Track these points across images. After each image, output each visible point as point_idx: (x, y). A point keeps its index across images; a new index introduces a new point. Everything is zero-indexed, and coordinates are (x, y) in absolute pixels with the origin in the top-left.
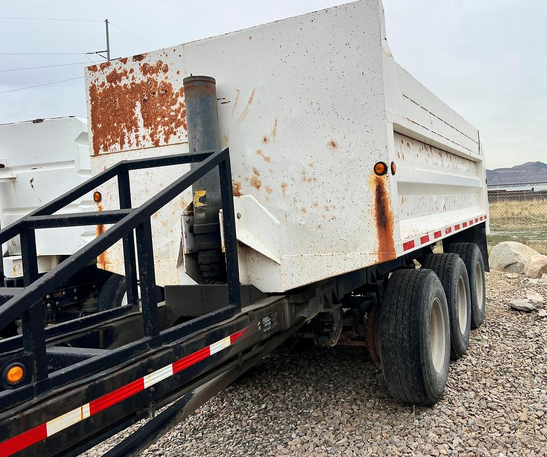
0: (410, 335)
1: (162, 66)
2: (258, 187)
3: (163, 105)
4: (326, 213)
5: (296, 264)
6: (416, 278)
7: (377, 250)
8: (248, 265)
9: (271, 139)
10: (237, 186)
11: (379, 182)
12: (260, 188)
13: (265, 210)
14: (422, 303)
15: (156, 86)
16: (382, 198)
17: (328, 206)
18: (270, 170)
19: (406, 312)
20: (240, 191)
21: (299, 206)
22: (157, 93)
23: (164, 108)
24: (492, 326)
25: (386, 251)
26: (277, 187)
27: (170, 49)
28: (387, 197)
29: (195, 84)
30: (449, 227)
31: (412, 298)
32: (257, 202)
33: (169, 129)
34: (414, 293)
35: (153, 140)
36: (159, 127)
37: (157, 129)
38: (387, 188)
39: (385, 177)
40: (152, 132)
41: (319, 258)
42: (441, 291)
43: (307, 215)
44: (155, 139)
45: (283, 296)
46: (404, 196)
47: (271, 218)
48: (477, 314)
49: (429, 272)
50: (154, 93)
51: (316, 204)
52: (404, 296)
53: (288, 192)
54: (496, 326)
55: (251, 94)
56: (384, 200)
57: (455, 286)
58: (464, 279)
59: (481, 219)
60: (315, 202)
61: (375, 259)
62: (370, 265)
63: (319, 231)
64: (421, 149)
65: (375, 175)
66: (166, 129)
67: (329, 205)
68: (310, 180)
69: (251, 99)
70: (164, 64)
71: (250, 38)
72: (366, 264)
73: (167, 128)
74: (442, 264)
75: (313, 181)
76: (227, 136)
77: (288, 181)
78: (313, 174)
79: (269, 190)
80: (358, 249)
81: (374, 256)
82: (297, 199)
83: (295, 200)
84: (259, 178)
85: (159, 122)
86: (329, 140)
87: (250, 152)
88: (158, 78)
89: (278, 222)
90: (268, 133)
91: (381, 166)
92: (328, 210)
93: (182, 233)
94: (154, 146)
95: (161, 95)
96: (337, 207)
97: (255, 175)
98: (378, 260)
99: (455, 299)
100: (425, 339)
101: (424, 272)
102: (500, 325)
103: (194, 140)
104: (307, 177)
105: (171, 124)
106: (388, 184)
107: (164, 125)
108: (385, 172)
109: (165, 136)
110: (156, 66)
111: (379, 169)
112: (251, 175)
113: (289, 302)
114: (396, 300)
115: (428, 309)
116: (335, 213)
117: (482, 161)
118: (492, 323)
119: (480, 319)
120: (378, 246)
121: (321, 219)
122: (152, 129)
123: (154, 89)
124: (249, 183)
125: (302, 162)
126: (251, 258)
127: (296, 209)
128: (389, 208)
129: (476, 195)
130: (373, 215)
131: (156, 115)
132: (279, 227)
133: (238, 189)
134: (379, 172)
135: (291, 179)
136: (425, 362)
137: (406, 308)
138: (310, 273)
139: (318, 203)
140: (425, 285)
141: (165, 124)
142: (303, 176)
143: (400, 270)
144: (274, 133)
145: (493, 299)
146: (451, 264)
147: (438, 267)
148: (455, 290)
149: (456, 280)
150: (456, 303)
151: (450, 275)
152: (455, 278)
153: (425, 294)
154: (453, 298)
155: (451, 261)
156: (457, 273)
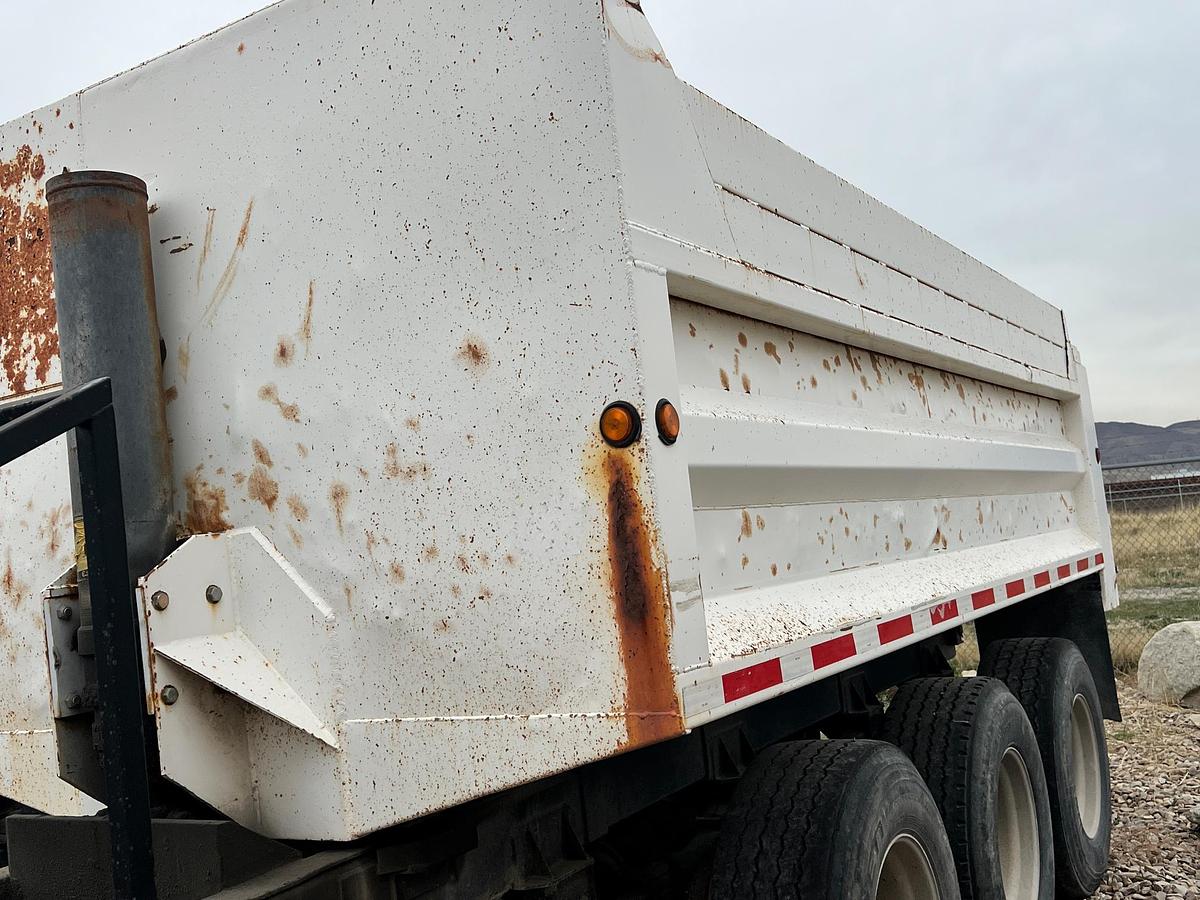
1: (31, 160)
2: (270, 502)
3: (33, 273)
4: (460, 578)
5: (382, 749)
6: (826, 773)
7: (621, 702)
8: (251, 752)
9: (299, 349)
10: (213, 502)
11: (618, 472)
12: (276, 504)
13: (291, 572)
14: (837, 859)
15: (16, 218)
16: (630, 523)
17: (468, 555)
18: (300, 446)
20: (225, 516)
21: (383, 557)
22: (19, 239)
23: (35, 280)
24: (1133, 891)
25: (648, 708)
26: (319, 501)
27: (48, 109)
28: (645, 518)
29: (72, 196)
30: (948, 600)
31: (804, 843)
32: (269, 548)
33: (47, 341)
34: (813, 829)
35: (10, 376)
36: (25, 336)
37: (19, 343)
38: (642, 491)
39: (636, 452)
40: (8, 351)
41: (448, 729)
42: (921, 809)
43: (405, 587)
44: (16, 372)
45: (349, 855)
46: (753, 513)
47: (308, 601)
48: (1082, 855)
49: (869, 752)
50: (12, 241)
51: (432, 552)
52: (782, 837)
53: (350, 515)
54: (1146, 890)
55: (243, 217)
56: (635, 531)
57: (983, 783)
58: (1024, 752)
59: (1083, 564)
60: (429, 544)
61: (615, 735)
62: (602, 754)
63: (443, 639)
64: (832, 363)
65: (604, 446)
66: (41, 342)
67: (469, 551)
68: (411, 473)
69: (244, 232)
70: (34, 154)
71: (241, 49)
72: (588, 753)
73: (42, 338)
74: (943, 714)
75: (419, 477)
76: (185, 350)
77: (349, 479)
78: (420, 452)
79: (299, 510)
80: (563, 699)
81: (612, 723)
82: (378, 536)
83: (371, 541)
84: (272, 474)
85: (24, 323)
86: (459, 340)
87: (243, 394)
88: (21, 196)
89: (326, 611)
90: (290, 329)
91: (620, 414)
92: (466, 568)
93: (47, 653)
94: (14, 392)
95: (28, 245)
96: (492, 556)
97: (261, 464)
98: (624, 740)
99: (984, 827)
101: (854, 753)
102: (1157, 889)
103: (72, 367)
104: (404, 466)
105: (52, 325)
106: (644, 476)
107: (34, 332)
108: (633, 434)
109: (38, 362)
110: (16, 162)
111: (615, 425)
112: (248, 465)
113: (371, 873)
114: (756, 850)
115: (858, 879)
116: (490, 577)
117: (1079, 397)
118: (1134, 880)
119: (1092, 869)
120: (624, 689)
121: (448, 597)
122: (8, 344)
123: (13, 228)
124: (244, 490)
125: (386, 415)
126: (257, 727)
127: (376, 567)
128: (654, 557)
129: (1067, 495)
130: (605, 580)
131: (17, 304)
132: (330, 626)
133: (217, 509)
134: (613, 435)
135: (357, 473)
137: (784, 878)
138: (424, 779)
139: (437, 545)
140: (853, 798)
141: (39, 327)
142: (390, 462)
143: (783, 744)
144: (306, 330)
145: (1144, 795)
146: (972, 714)
147: (930, 721)
148: (984, 796)
149: (987, 763)
150: (991, 838)
151: (966, 749)
152: (984, 756)
153: (851, 828)
154: (979, 821)
155: (971, 703)
156: (990, 740)
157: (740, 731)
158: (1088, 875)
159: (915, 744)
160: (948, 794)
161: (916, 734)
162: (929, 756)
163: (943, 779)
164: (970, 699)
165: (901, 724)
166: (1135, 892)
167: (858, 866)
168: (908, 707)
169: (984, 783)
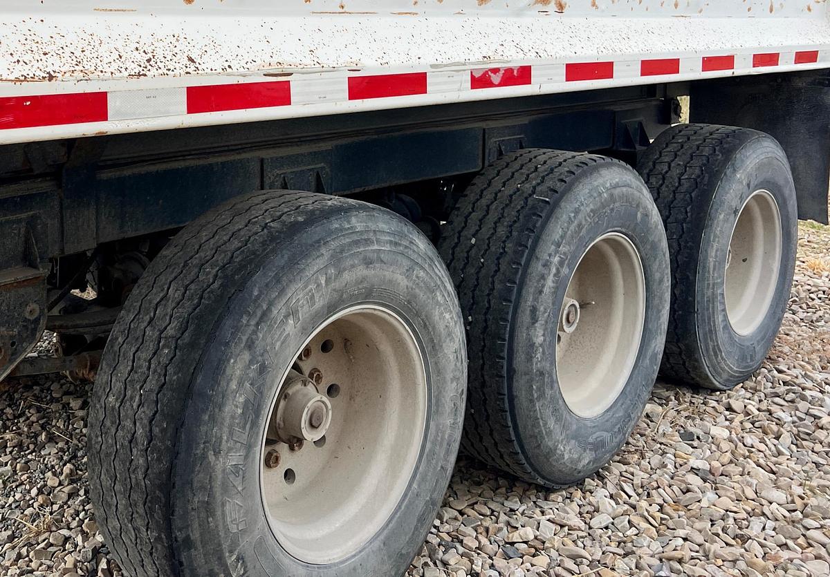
0: (151, 430)
6: (264, 228)
19: (164, 346)
30: (514, 65)
52: (187, 286)
74: (528, 187)
99: (534, 310)
100: (204, 457)
114: (162, 295)
119: (732, 366)
136: (195, 535)
137: (171, 329)
146: (557, 192)
147: (511, 192)
148: (543, 277)
149: (558, 245)
150: (541, 321)
151: (534, 226)
152: (556, 237)
153: (260, 291)
154: (529, 303)
155: (562, 181)
156: (570, 221)
157: (318, 174)
158: (723, 370)
159: (488, 212)
160: (501, 270)
161: (492, 203)
162: (495, 229)
163: (501, 254)
164: (562, 177)
165: (482, 192)
166: (779, 397)
167: (255, 332)
168: (498, 175)
169: (547, 265)
